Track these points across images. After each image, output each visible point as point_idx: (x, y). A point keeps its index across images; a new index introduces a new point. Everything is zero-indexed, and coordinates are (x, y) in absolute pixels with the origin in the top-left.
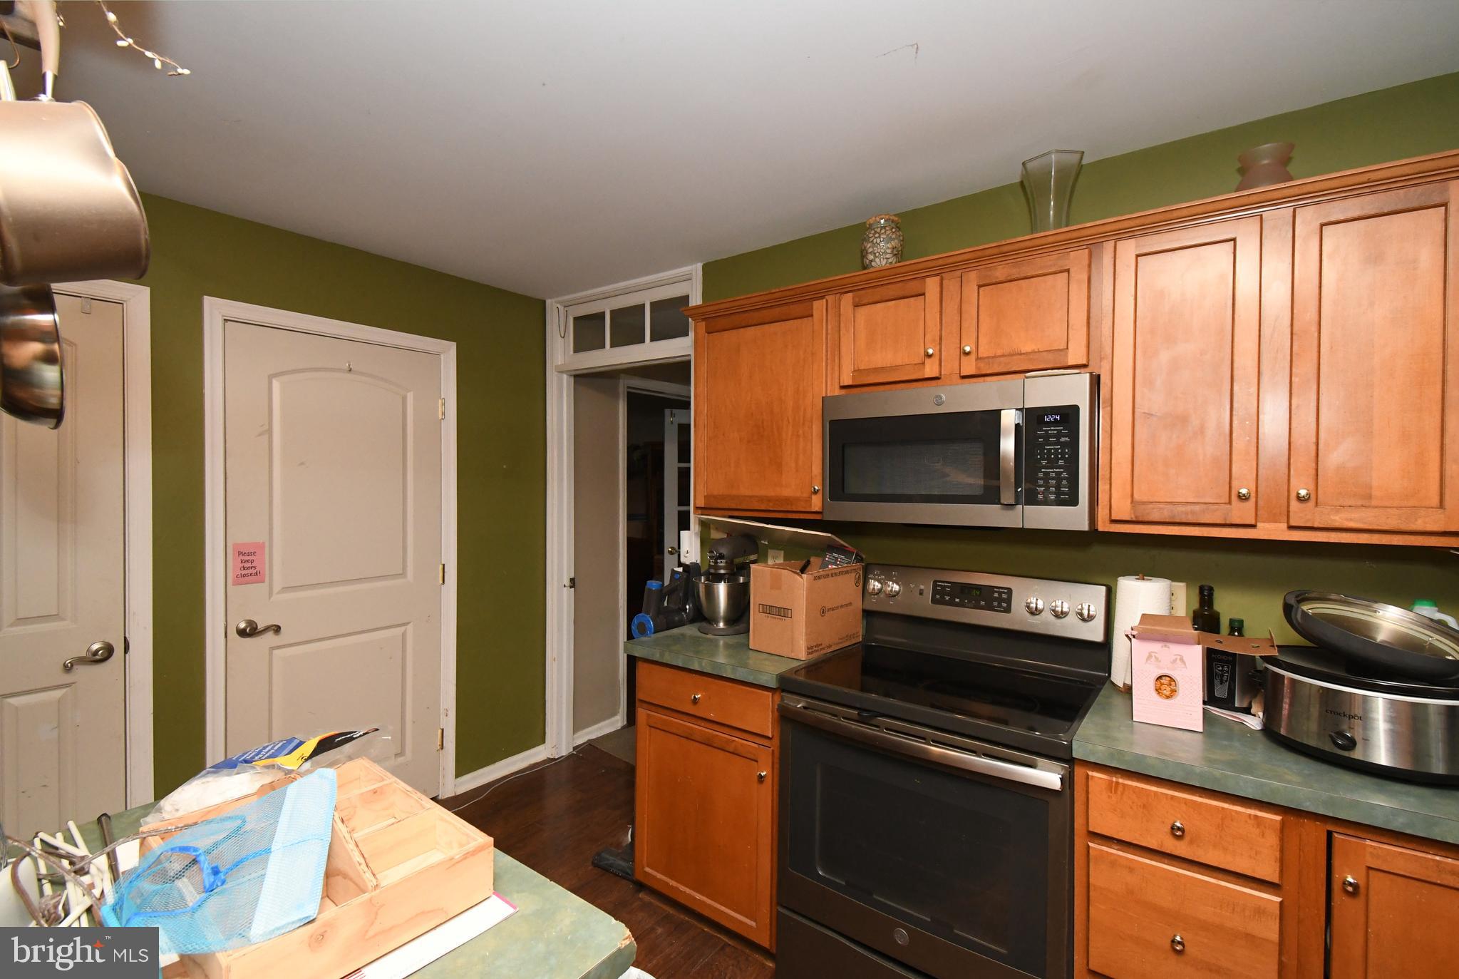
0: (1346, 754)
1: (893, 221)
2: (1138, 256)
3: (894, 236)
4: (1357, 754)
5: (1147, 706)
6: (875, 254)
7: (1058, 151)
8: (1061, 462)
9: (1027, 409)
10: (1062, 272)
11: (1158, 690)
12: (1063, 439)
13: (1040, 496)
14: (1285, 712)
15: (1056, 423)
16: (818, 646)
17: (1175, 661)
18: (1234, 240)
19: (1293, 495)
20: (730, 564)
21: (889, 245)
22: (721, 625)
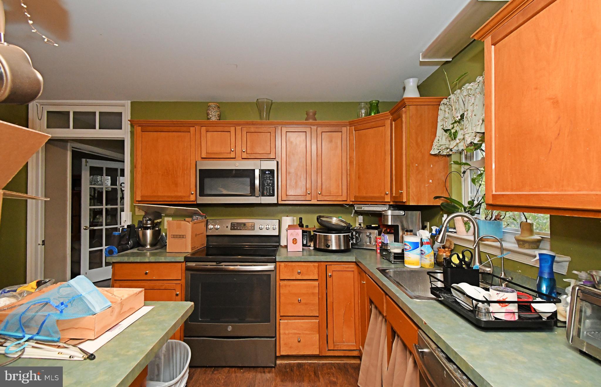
0: (328, 248)
1: (217, 106)
2: (286, 132)
3: (218, 111)
4: (330, 248)
5: (291, 248)
6: (212, 115)
7: (266, 99)
8: (270, 185)
9: (261, 170)
10: (269, 132)
11: (293, 243)
12: (271, 178)
13: (265, 194)
14: (318, 242)
15: (269, 174)
16: (194, 247)
17: (297, 234)
18: (306, 132)
19: (318, 193)
20: (152, 223)
21: (217, 113)
22: (148, 247)
